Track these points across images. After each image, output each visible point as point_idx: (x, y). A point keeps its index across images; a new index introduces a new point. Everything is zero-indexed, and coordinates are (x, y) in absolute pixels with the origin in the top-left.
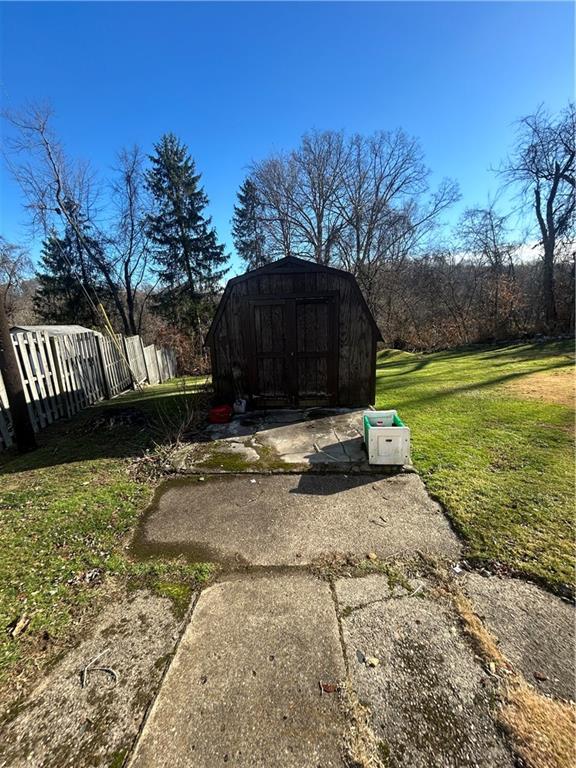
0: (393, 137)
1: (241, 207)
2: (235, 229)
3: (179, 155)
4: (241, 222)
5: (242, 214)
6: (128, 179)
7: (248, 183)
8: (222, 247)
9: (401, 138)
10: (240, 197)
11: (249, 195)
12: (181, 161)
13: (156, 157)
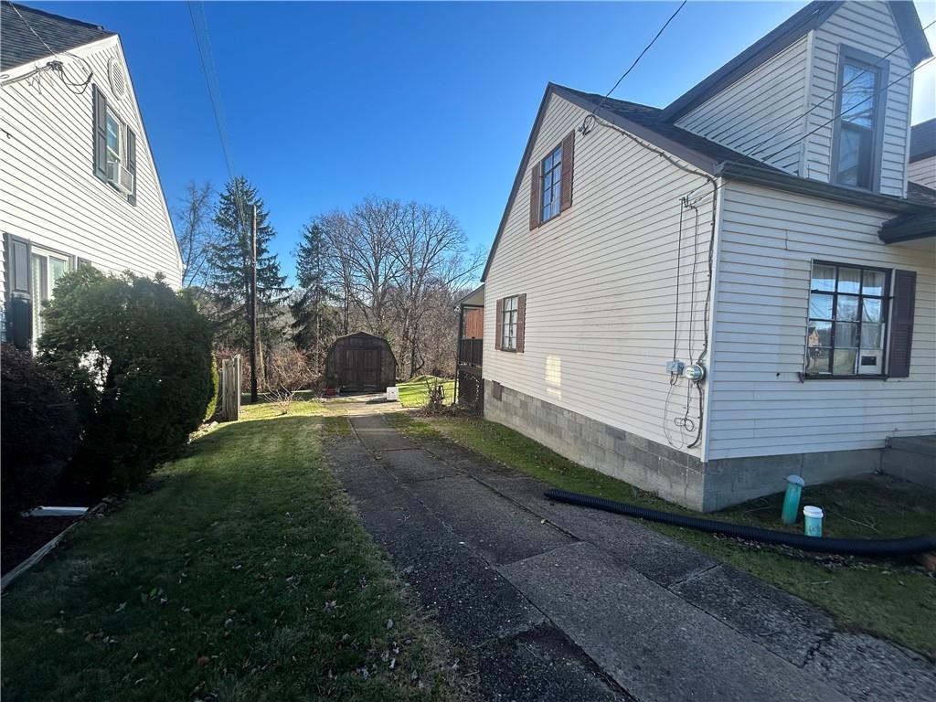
0: (439, 211)
2: (299, 263)
4: (305, 258)
5: (308, 252)
6: (194, 209)
7: (315, 228)
8: (284, 279)
9: (445, 213)
10: (307, 237)
11: (315, 237)
13: (226, 194)
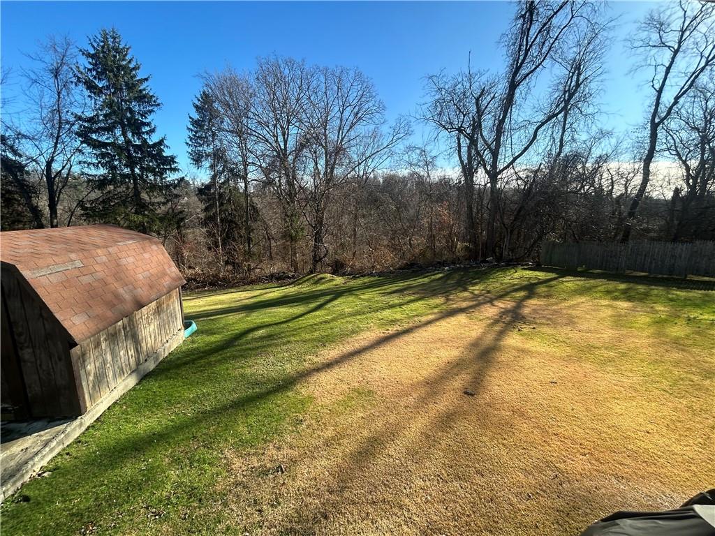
1: (196, 116)
2: (191, 139)
3: (122, 52)
4: (196, 132)
5: (197, 124)
7: (205, 94)
9: (358, 75)
10: (197, 107)
11: (205, 106)
12: (124, 60)
